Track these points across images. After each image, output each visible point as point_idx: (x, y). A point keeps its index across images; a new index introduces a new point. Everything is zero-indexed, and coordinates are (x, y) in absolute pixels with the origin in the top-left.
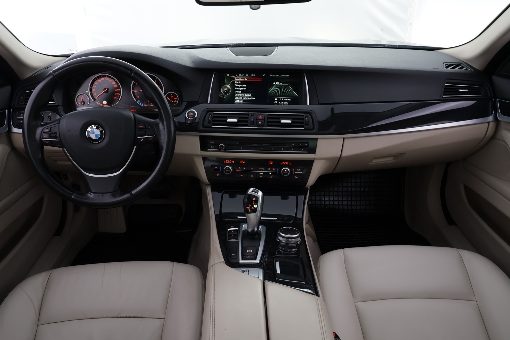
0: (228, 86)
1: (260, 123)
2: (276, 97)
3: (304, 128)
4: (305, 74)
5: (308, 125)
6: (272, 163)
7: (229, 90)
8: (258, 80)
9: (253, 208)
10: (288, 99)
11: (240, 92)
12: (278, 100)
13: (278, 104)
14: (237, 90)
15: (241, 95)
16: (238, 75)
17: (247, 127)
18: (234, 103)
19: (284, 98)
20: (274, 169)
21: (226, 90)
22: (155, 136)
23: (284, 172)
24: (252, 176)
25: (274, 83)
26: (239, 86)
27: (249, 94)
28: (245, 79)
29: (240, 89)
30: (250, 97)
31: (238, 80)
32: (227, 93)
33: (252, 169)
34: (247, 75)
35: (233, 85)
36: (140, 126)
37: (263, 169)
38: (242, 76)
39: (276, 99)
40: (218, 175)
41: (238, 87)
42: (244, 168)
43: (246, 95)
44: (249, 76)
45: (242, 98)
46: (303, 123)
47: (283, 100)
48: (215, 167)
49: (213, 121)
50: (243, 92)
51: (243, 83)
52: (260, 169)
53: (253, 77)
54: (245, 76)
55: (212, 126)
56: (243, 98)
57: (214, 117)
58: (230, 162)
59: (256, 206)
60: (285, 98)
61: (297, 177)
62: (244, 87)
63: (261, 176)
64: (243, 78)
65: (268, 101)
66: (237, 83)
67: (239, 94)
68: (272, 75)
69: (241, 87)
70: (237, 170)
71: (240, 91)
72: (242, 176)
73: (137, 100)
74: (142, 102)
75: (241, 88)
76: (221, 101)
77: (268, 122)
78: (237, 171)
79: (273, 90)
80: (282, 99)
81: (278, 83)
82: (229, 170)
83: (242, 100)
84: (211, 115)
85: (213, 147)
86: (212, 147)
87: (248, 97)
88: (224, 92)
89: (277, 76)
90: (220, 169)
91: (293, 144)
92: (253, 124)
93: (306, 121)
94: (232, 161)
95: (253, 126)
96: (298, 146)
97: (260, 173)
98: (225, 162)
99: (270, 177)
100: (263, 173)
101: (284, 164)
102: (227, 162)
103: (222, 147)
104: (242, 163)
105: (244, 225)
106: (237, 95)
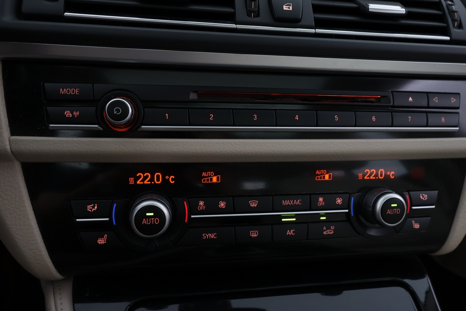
1: (285, 8)
3: (448, 38)
5: (460, 26)
6: (327, 177)
17: (233, 26)
20: (339, 201)
24: (254, 234)
33: (254, 204)
37: (298, 202)
40: (101, 241)
42: (222, 205)
46: (443, 18)
48: (89, 207)
52: (286, 203)
55: (66, 14)
58: (158, 178)
61: (417, 226)
63: (290, 233)
70: (191, 213)
72: (212, 236)
78: (190, 216)
82: (157, 221)
85: (76, 114)
86: (68, 114)
90: (110, 216)
91: (410, 99)
92: (258, 15)
93: (452, 12)
94: (167, 177)
95: (257, 19)
96: (428, 107)
97: (283, 220)
98: (131, 180)
99: (325, 233)
100: (295, 219)
101: (371, 178)
102: (143, 180)
103: (118, 111)
104: (211, 180)
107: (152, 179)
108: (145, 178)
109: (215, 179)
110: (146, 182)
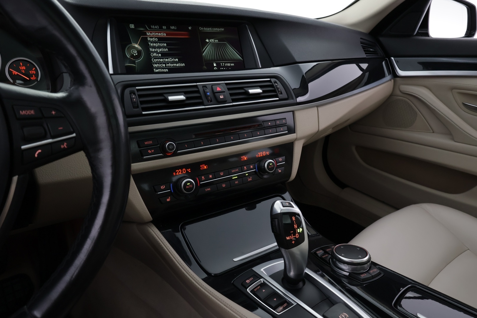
0: (136, 46)
1: (221, 97)
2: (214, 61)
3: (278, 99)
4: (247, 25)
5: (281, 93)
6: (245, 158)
7: (139, 52)
8: (183, 35)
9: (297, 236)
10: (230, 63)
11: (160, 55)
12: (218, 65)
13: (219, 70)
14: (153, 52)
15: (161, 60)
16: (150, 28)
17: (204, 107)
18: (153, 73)
19: (225, 63)
20: (252, 167)
21: (135, 53)
22: (74, 135)
23: (270, 167)
24: (224, 186)
25: (207, 41)
26: (155, 44)
27: (175, 58)
28: (163, 35)
29: (159, 50)
30: (176, 63)
31: (152, 36)
32: (137, 57)
33: (222, 174)
34: (165, 27)
35: (145, 43)
36: (23, 113)
37: (237, 170)
38: (156, 29)
39: (215, 65)
40: (168, 200)
41: (154, 47)
43: (169, 60)
44: (168, 28)
45: (164, 65)
46: (274, 91)
47: (225, 64)
48: (162, 187)
50: (164, 55)
51: (161, 40)
52: (233, 171)
53: (174, 30)
54: (161, 28)
55: (143, 113)
56: (167, 65)
57: (140, 96)
58: (184, 171)
59: (301, 229)
60: (227, 63)
61: (280, 171)
62: (164, 47)
63: (236, 182)
64: (159, 33)
65: (205, 67)
66: (151, 40)
67: (158, 59)
68: (202, 28)
69: (159, 47)
70: (200, 182)
71: (159, 53)
72: (209, 189)
75: (159, 48)
76: (130, 71)
77: (231, 95)
79: (207, 51)
80: (223, 64)
81: (213, 40)
82: (191, 186)
83: (166, 69)
84: (134, 94)
85: (153, 151)
86: (149, 151)
87: (173, 62)
88: (132, 56)
89: (208, 29)
90: (170, 189)
91: (269, 123)
92: (211, 101)
93: (278, 88)
94: (187, 170)
95: (211, 103)
96: (276, 125)
97: (233, 178)
98: (174, 174)
99: (249, 180)
100: (237, 177)
101: (261, 156)
102: (179, 173)
103: (171, 147)
104: (204, 168)
105: (262, 270)
106: (156, 60)
107: (182, 172)
109: (205, 167)
110: (180, 173)
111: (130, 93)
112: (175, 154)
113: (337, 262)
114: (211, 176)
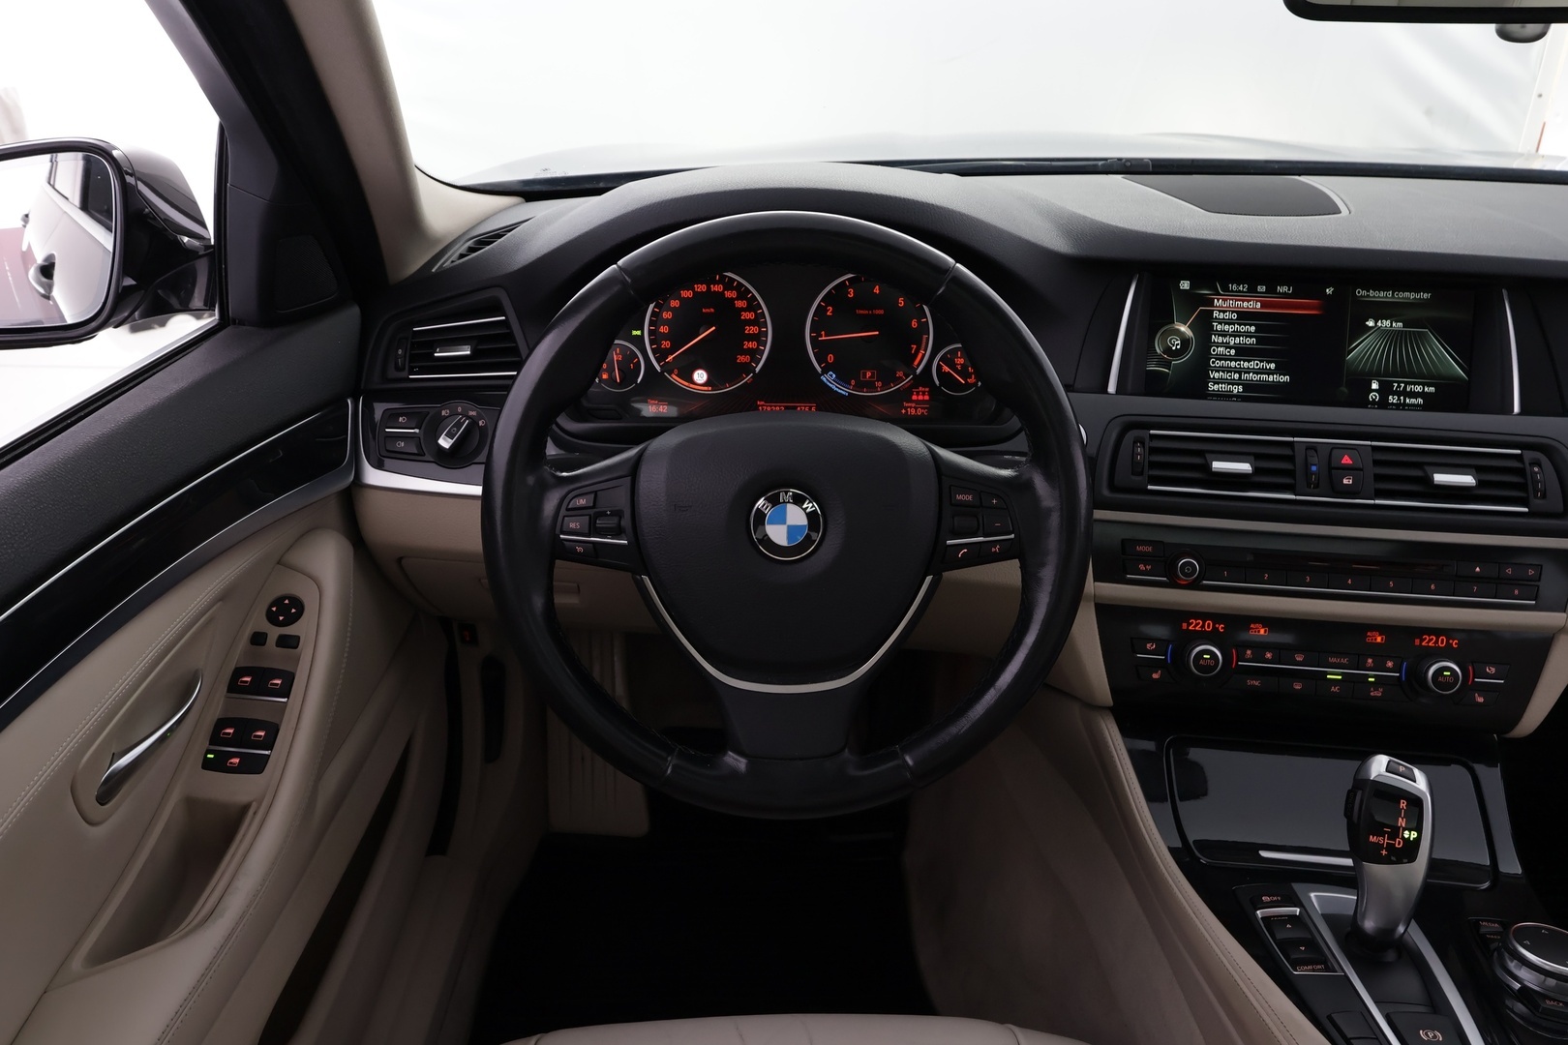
0: (1183, 328)
1: (1345, 481)
2: (1376, 375)
3: (1526, 510)
4: (1504, 292)
5: (1544, 496)
6: (1379, 639)
7: (1185, 342)
8: (1306, 308)
9: (1398, 844)
10: (1424, 385)
11: (1233, 352)
12: (1386, 390)
13: (1383, 404)
14: (1218, 345)
15: (1233, 364)
16: (1226, 289)
17: (1293, 497)
18: (1204, 394)
19: (1406, 383)
20: (1390, 664)
21: (1176, 344)
22: (1013, 536)
23: (1440, 679)
24: (1298, 686)
25: (1371, 323)
26: (1227, 327)
27: (1268, 362)
28: (1253, 305)
29: (1232, 341)
30: (1269, 372)
31: (1224, 307)
32: (1178, 354)
33: (1299, 658)
34: (1262, 289)
35: (1204, 326)
36: (959, 497)
37: (1345, 661)
38: (1240, 291)
39: (1375, 386)
40: (1155, 676)
41: (1224, 334)
43: (1252, 365)
44: (1271, 290)
45: (1237, 376)
46: (1523, 487)
47: (1405, 387)
48: (1148, 645)
49: (1153, 465)
50: (1243, 352)
51: (1244, 317)
52: (1333, 660)
53: (1285, 296)
54: (1252, 290)
55: (1150, 487)
56: (1245, 376)
57: (1153, 451)
58: (1209, 626)
59: (1414, 835)
60: (1415, 384)
61: (1481, 700)
62: (1248, 335)
63: (1334, 689)
64: (1243, 301)
65: (1344, 389)
66: (1222, 316)
67: (1226, 360)
68: (1364, 293)
69: (1235, 334)
70: (1238, 660)
71: (1231, 348)
72: (1257, 683)
73: (825, 371)
74: (842, 379)
75: (1235, 336)
76: (1154, 385)
77: (1378, 478)
78: (1237, 663)
79: (1362, 350)
80: (1399, 386)
81: (1387, 323)
82: (1212, 663)
83: (1238, 385)
84: (1143, 444)
85: (1149, 567)
86: (1142, 567)
87: (1264, 372)
88: (1168, 350)
89: (1382, 294)
90: (1166, 655)
91: (1478, 569)
93: (1535, 482)
94: (1217, 626)
95: (1317, 491)
96: (1499, 578)
97: (1328, 676)
98: (1185, 626)
99: (1372, 694)
100: (1340, 677)
101: (1430, 644)
102: (1195, 626)
103: (1188, 569)
104: (1259, 632)
105: (1312, 895)
106: (1219, 363)
107: (1203, 626)
108: (1197, 624)
109: (1262, 632)
110: (1197, 628)
111: (1135, 442)
112: (1195, 586)
113: (1506, 955)
114: (1269, 655)
